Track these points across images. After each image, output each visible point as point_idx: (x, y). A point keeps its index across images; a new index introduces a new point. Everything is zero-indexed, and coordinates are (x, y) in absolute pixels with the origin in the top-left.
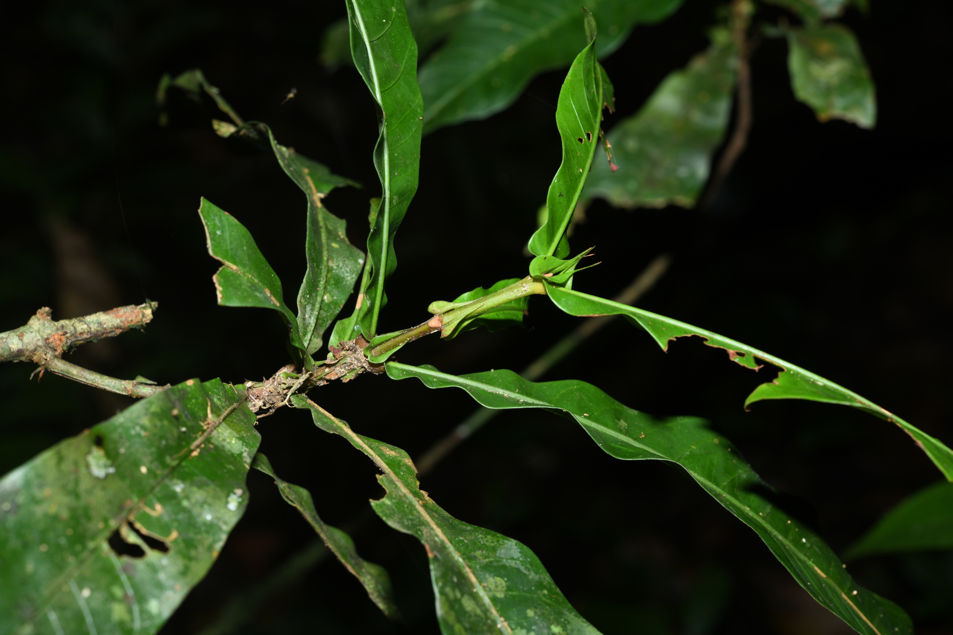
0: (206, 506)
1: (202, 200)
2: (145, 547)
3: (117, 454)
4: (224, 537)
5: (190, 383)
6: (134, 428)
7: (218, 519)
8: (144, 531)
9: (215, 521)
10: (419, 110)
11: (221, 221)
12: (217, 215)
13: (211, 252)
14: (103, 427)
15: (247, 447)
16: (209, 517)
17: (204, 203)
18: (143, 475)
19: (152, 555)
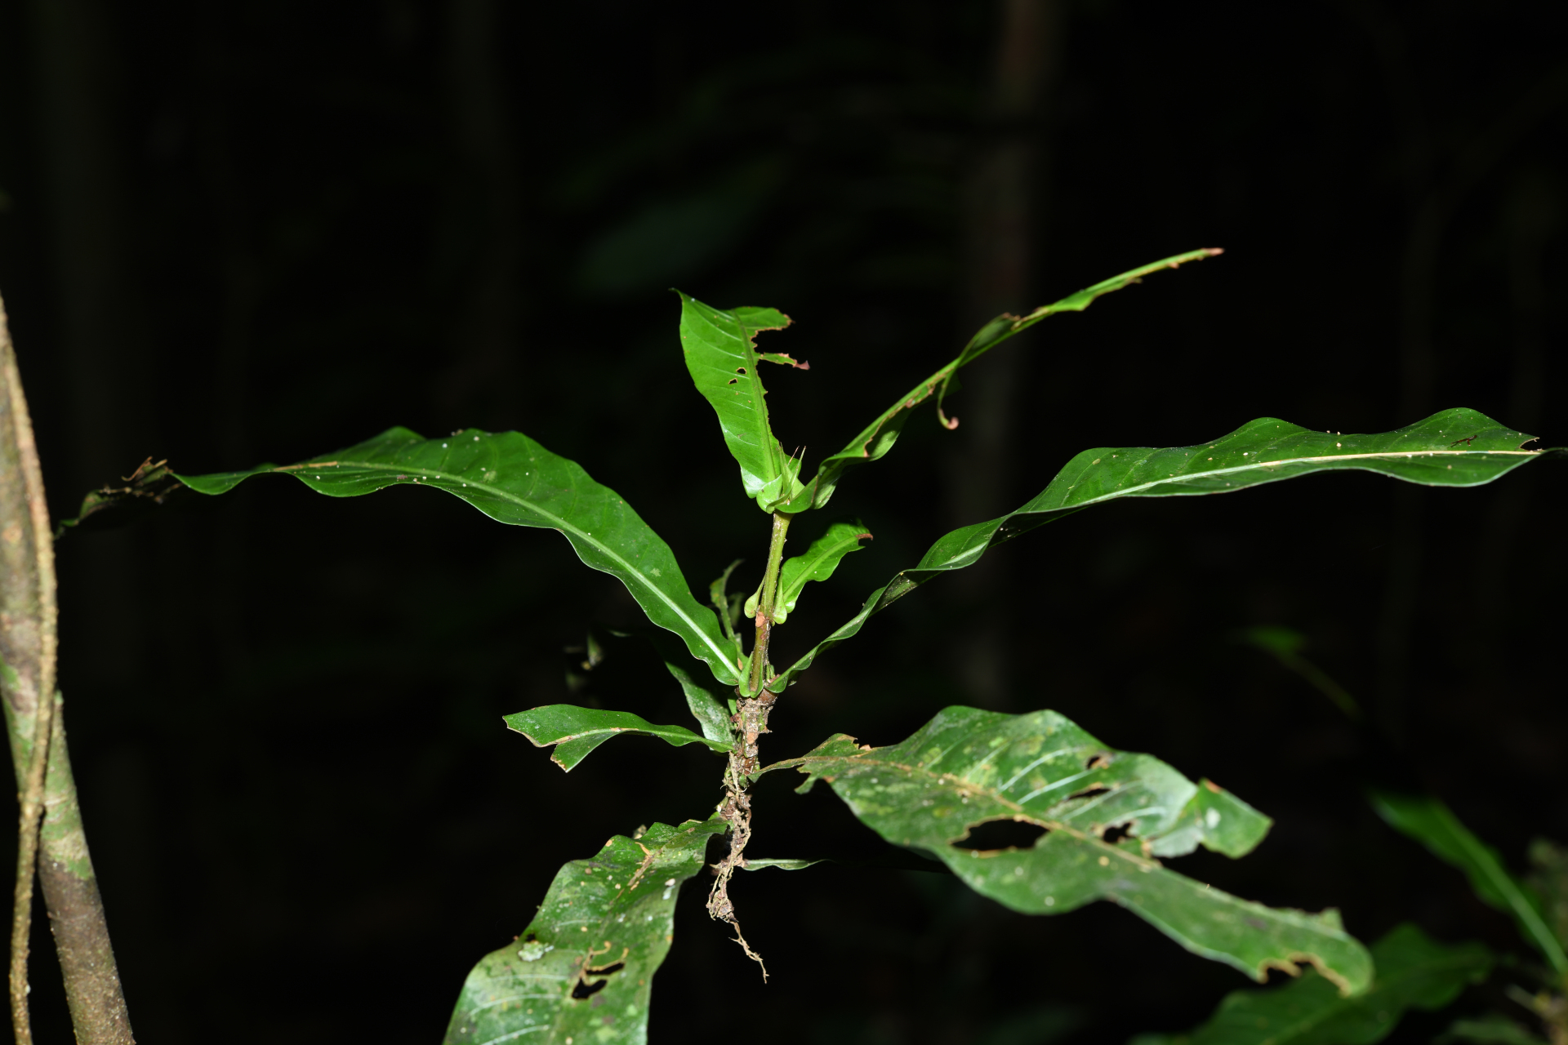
0: (645, 913)
1: (504, 718)
2: (604, 977)
3: (553, 935)
4: (670, 923)
5: (609, 843)
6: (558, 907)
7: (658, 913)
8: (601, 968)
9: (657, 917)
10: (613, 499)
11: (532, 718)
12: (526, 717)
13: (538, 745)
14: (531, 928)
15: (694, 849)
16: (650, 918)
17: (508, 719)
18: (585, 933)
19: (612, 979)
